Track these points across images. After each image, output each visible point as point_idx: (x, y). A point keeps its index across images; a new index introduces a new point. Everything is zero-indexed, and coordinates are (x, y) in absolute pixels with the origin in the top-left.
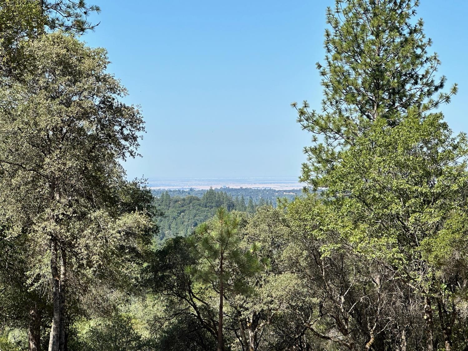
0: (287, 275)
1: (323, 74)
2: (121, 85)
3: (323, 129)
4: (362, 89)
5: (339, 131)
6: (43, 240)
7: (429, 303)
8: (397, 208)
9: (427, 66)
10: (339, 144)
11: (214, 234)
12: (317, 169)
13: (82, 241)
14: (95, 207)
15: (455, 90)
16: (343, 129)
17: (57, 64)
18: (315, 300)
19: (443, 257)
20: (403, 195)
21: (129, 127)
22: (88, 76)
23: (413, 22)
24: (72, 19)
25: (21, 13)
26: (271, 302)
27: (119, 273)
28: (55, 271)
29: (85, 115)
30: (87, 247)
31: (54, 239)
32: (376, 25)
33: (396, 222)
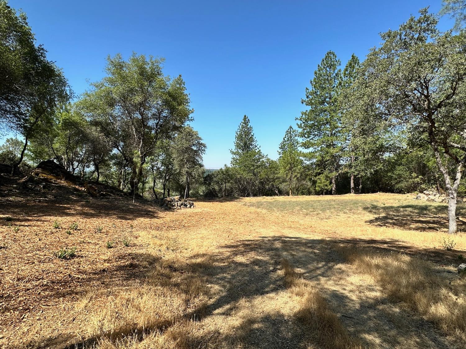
1: (235, 144)
2: (202, 138)
4: (242, 147)
5: (238, 155)
6: (184, 173)
9: (255, 142)
12: (234, 162)
13: (193, 173)
14: (196, 166)
15: (260, 147)
21: (203, 148)
22: (194, 136)
23: (252, 134)
31: (187, 172)
33: (252, 171)
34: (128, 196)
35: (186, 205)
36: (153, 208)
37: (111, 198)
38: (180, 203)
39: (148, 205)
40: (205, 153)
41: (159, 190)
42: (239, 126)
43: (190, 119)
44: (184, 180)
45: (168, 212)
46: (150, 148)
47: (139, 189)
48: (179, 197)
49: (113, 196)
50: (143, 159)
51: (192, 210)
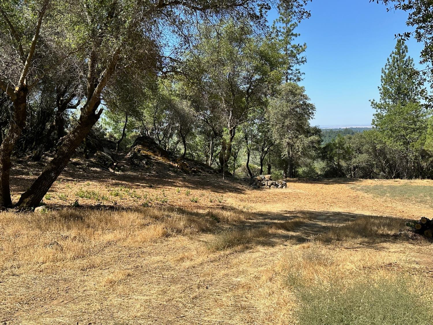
0: (365, 154)
1: (380, 90)
2: (309, 97)
3: (380, 108)
4: (394, 94)
5: (385, 108)
6: (285, 144)
7: (414, 163)
8: (403, 133)
10: (385, 112)
11: (336, 141)
12: (377, 121)
13: (296, 144)
14: (301, 135)
16: (387, 108)
17: (289, 92)
18: (374, 162)
19: (418, 148)
20: (405, 129)
21: (311, 110)
22: (298, 95)
24: (296, 77)
25: (275, 78)
26: (359, 163)
27: (309, 154)
28: (289, 153)
29: (297, 107)
30: (298, 146)
31: (288, 144)
32: (399, 73)
33: (403, 137)
34: (217, 173)
35: (277, 186)
36: (241, 186)
37: (202, 175)
38: (270, 182)
39: (237, 183)
40: (314, 117)
41: (257, 166)
42: (388, 60)
43: (300, 60)
44: (287, 153)
45: (255, 191)
46: (240, 121)
47: (228, 166)
48: (270, 176)
49: (203, 173)
50: (232, 133)
51: (284, 190)
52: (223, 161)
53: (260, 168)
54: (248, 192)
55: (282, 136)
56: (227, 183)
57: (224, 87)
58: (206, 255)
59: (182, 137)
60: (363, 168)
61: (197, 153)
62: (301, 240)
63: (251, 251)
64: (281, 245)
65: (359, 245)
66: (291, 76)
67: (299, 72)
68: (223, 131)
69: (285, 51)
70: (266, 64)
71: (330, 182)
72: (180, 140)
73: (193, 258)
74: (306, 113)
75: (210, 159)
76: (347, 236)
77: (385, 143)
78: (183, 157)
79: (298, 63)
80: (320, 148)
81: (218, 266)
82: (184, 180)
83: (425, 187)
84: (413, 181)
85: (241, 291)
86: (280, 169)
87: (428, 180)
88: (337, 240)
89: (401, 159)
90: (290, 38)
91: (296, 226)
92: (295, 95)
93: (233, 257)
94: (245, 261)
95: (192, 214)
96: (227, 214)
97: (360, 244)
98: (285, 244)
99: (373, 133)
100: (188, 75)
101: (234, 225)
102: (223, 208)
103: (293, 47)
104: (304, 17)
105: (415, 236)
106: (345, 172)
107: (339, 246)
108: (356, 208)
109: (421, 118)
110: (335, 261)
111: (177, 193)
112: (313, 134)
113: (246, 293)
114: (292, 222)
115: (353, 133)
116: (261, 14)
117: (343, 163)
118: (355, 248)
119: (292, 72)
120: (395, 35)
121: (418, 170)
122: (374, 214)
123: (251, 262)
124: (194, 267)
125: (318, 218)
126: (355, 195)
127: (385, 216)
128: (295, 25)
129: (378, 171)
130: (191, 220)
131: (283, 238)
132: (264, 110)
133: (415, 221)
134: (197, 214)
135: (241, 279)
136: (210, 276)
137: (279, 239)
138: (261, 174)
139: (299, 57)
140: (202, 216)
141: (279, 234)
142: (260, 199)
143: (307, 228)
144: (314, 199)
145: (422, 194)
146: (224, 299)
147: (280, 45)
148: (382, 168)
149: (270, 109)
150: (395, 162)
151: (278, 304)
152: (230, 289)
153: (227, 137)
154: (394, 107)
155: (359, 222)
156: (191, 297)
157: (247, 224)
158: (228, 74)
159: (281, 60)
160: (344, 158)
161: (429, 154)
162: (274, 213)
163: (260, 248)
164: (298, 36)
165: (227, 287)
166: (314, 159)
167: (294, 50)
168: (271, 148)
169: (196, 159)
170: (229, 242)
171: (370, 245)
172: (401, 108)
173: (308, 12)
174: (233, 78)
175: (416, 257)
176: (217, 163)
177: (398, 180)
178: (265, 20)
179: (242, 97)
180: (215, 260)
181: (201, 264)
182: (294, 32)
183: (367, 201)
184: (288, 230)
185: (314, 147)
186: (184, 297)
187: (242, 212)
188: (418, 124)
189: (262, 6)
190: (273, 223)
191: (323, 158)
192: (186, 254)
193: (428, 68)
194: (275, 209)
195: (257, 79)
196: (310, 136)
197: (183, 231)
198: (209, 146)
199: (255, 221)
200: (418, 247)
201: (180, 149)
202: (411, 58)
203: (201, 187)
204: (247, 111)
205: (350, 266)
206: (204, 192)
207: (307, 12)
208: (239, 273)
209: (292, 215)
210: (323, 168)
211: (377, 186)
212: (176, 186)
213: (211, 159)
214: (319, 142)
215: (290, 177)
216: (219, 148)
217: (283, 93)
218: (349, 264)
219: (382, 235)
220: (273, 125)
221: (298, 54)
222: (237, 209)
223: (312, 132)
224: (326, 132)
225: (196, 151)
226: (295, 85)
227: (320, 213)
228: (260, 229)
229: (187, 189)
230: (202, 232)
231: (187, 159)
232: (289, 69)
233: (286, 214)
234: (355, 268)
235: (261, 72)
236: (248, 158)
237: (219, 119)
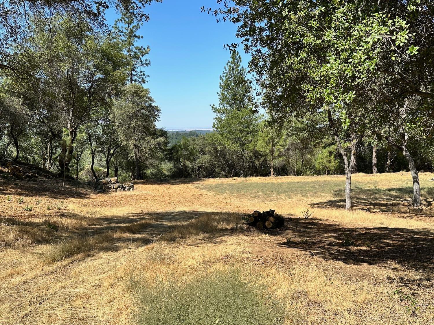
0: (207, 155)
1: (219, 96)
2: (154, 100)
3: (220, 112)
4: (231, 100)
5: (224, 113)
6: (132, 146)
7: (249, 163)
8: (239, 135)
10: (224, 117)
11: (182, 143)
12: (217, 124)
13: (143, 146)
14: (147, 136)
16: (225, 112)
17: (134, 93)
18: (216, 163)
19: (252, 149)
20: (241, 132)
21: (157, 112)
22: (144, 97)
24: (141, 79)
25: (119, 78)
26: (203, 163)
27: (156, 155)
28: (136, 155)
29: (143, 109)
30: (145, 148)
31: (135, 145)
32: (234, 80)
33: (239, 139)
34: (57, 178)
35: (123, 188)
36: (85, 190)
37: (38, 180)
38: (116, 185)
39: (80, 187)
40: (160, 119)
41: (102, 168)
42: (225, 68)
43: (144, 62)
44: (134, 155)
45: (100, 195)
46: (82, 121)
47: (69, 170)
48: (116, 178)
49: (40, 178)
50: (73, 134)
51: (131, 192)
52: (64, 165)
53: (106, 170)
54: (92, 196)
55: (128, 138)
56: (69, 188)
57: (63, 85)
58: (40, 268)
59: (14, 138)
60: (206, 169)
61: (33, 156)
62: (146, 242)
63: (93, 258)
64: (126, 249)
65: (200, 241)
66: (135, 78)
67: (144, 74)
68: (62, 132)
69: (128, 52)
70: (109, 64)
71: (176, 182)
72: (11, 142)
73: (25, 273)
74: (152, 115)
75: (48, 162)
76: (190, 233)
77: (224, 145)
78: (15, 161)
79: (142, 65)
80: (167, 150)
81: (54, 278)
82: (17, 187)
83: (258, 183)
84: (248, 178)
85: (79, 302)
86: (128, 171)
87: (260, 177)
88: (181, 238)
89: (238, 159)
90: (133, 39)
91: (142, 228)
92: (140, 97)
93: (72, 267)
94: (85, 270)
95: (24, 224)
96: (66, 221)
97: (202, 240)
98: (130, 247)
99: (214, 135)
100: (16, 69)
101: (75, 233)
102: (63, 215)
103: (136, 48)
104: (143, 20)
105: (249, 228)
106: (190, 173)
107: (183, 244)
108: (199, 206)
109: (254, 122)
110: (177, 259)
111: (7, 201)
112: (159, 136)
113: (85, 304)
114: (138, 224)
115: (197, 136)
116: (99, 12)
117: (188, 164)
118: (197, 244)
119: (136, 73)
120: (224, 46)
121: (252, 168)
122: (216, 211)
123: (93, 270)
124: (25, 283)
125: (164, 218)
126: (198, 193)
127: (224, 211)
128: (137, 27)
129: (219, 170)
130: (23, 231)
131: (128, 242)
132: (108, 111)
133: (249, 214)
134: (31, 224)
135: (81, 290)
136: (44, 291)
137: (124, 243)
138: (107, 177)
139: (142, 59)
140: (37, 226)
141: (124, 238)
142: (105, 203)
143: (153, 229)
144: (161, 200)
145: (255, 190)
146: (59, 313)
147: (122, 45)
148: (223, 168)
149: (115, 110)
150: (233, 162)
151: (118, 309)
152: (67, 302)
153: (67, 138)
154: (231, 112)
155: (202, 219)
156: (21, 316)
157: (90, 230)
158: (67, 71)
159: (124, 61)
160: (189, 159)
161: (261, 154)
162: (120, 217)
163: (103, 254)
164: (141, 38)
165: (64, 300)
166: (161, 160)
167: (137, 52)
168: (118, 150)
169: (31, 163)
170: (68, 252)
171: (210, 240)
172: (237, 113)
173: (147, 15)
174: (72, 75)
175: (249, 247)
176: (57, 167)
177: (236, 178)
178: (103, 19)
179: (83, 96)
180: (50, 273)
181: (34, 278)
182: (137, 33)
183: (210, 198)
184: (134, 233)
185: (161, 148)
186: (13, 316)
187: (85, 218)
188: (252, 127)
189: (100, 4)
190: (118, 226)
191: (170, 159)
192: (16, 269)
193: (253, 77)
194: (121, 212)
195: (99, 78)
196: (157, 138)
197: (12, 244)
198: (46, 148)
199: (99, 226)
200: (251, 238)
201: (12, 152)
202: (244, 68)
203: (37, 194)
204: (89, 111)
205: (191, 262)
206: (40, 198)
207: (145, 15)
208: (78, 283)
209: (139, 217)
210: (171, 168)
211: (218, 184)
212: (6, 194)
213: (50, 162)
214: (166, 144)
215: (138, 179)
216: (59, 150)
217: (128, 94)
218: (190, 260)
219: (222, 230)
220: (118, 126)
221: (142, 56)
222: (79, 215)
223: (159, 134)
224: (173, 134)
225: (31, 153)
226: (139, 87)
227: (167, 213)
228: (104, 234)
229: (19, 197)
230: (37, 243)
231: (20, 163)
232: (134, 70)
233: (133, 216)
234: (195, 263)
235: (104, 72)
236: (93, 160)
237: (57, 118)
